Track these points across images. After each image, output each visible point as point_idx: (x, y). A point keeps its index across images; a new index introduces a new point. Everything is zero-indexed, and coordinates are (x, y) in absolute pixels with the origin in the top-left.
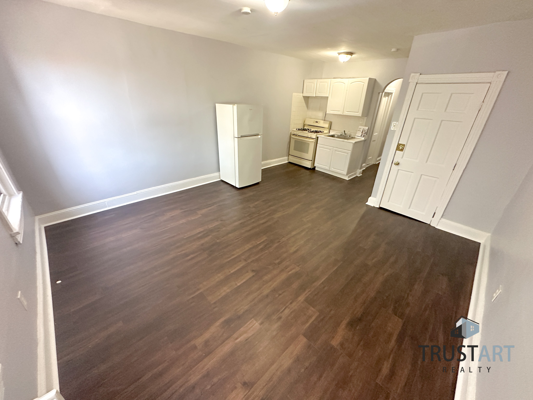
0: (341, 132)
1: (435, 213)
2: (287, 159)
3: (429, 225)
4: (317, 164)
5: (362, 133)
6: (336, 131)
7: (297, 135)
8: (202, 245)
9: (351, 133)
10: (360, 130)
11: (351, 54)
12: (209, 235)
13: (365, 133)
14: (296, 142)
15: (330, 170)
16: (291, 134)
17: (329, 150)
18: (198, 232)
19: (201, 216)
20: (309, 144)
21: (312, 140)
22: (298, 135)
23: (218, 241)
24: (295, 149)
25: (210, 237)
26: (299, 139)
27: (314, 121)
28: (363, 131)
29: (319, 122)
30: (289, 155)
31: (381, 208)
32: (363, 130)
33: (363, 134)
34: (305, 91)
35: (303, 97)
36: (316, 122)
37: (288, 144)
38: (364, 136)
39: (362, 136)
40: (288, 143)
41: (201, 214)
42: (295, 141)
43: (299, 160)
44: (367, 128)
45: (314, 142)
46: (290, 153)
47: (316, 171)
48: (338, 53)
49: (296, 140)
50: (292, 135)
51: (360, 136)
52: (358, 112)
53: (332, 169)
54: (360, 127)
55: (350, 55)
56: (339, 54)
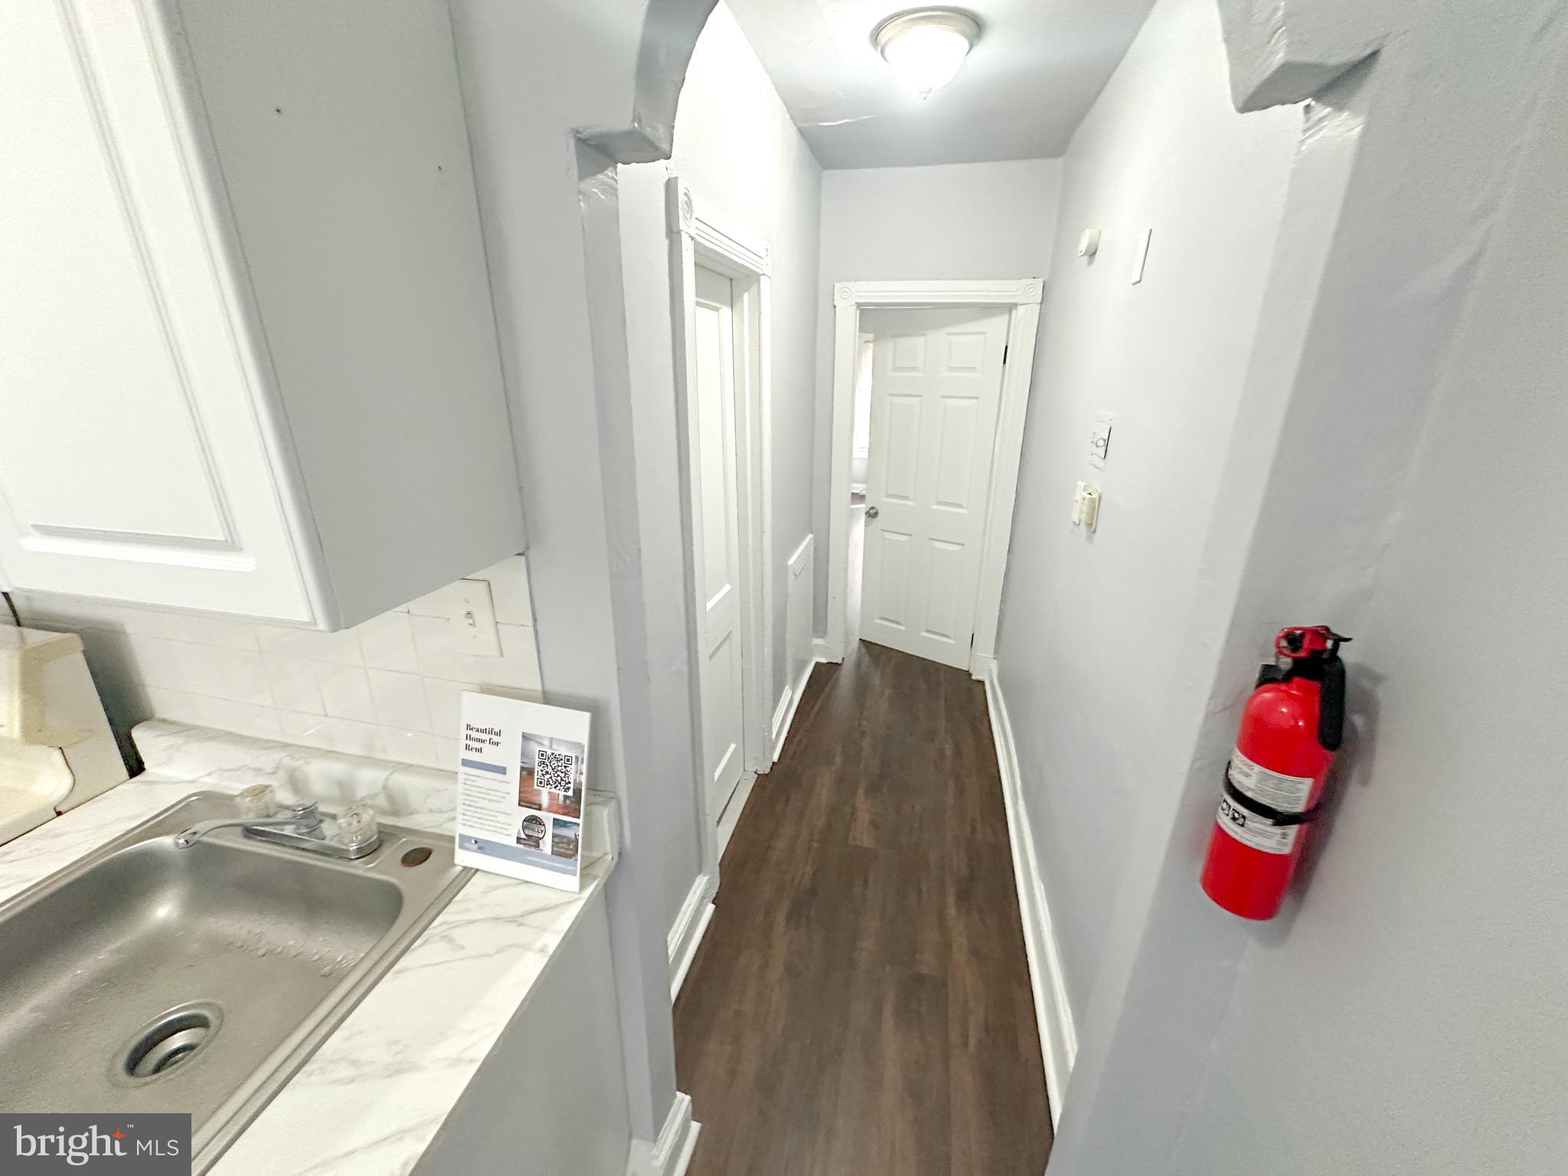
5: (524, 802)
10: (489, 755)
32: (527, 753)
39: (536, 843)
51: (511, 840)
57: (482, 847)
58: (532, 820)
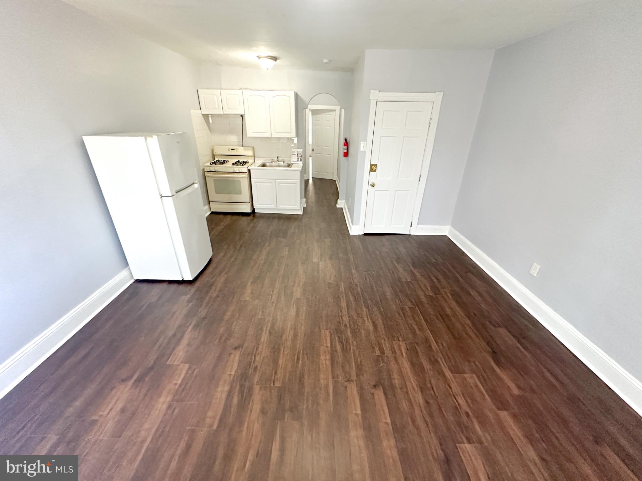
0: (270, 159)
1: (412, 223)
2: (209, 209)
3: (410, 235)
4: (257, 205)
5: (297, 157)
6: (265, 159)
7: (216, 172)
8: (263, 412)
9: (284, 159)
10: (294, 154)
11: (275, 59)
12: (251, 389)
13: (301, 157)
14: (216, 181)
15: (278, 208)
16: (204, 172)
17: (270, 184)
18: (224, 396)
19: (187, 366)
20: (240, 181)
21: (244, 175)
22: (219, 172)
23: (277, 384)
24: (218, 192)
25: (257, 388)
26: (220, 177)
27: (229, 149)
28: (297, 155)
29: (237, 149)
30: (210, 202)
31: (366, 234)
32: (297, 153)
33: (299, 158)
34: (204, 107)
35: (202, 116)
36: (232, 150)
37: (203, 187)
38: (301, 160)
39: (298, 160)
40: (203, 185)
41: (184, 362)
42: (214, 180)
43: (232, 206)
44: (301, 150)
45: (247, 177)
46: (210, 200)
47: (256, 214)
48: (258, 56)
49: (214, 178)
50: (206, 173)
51: (296, 160)
52: (291, 133)
53: (281, 206)
54: (293, 150)
55: (273, 60)
56: (259, 58)
57: (294, 161)
58: (298, 158)
